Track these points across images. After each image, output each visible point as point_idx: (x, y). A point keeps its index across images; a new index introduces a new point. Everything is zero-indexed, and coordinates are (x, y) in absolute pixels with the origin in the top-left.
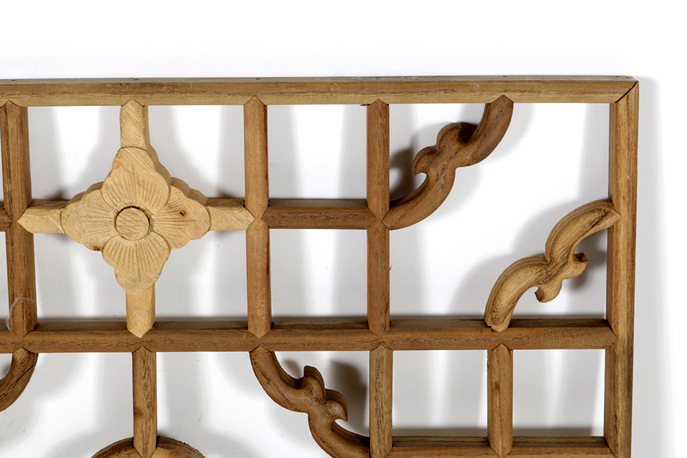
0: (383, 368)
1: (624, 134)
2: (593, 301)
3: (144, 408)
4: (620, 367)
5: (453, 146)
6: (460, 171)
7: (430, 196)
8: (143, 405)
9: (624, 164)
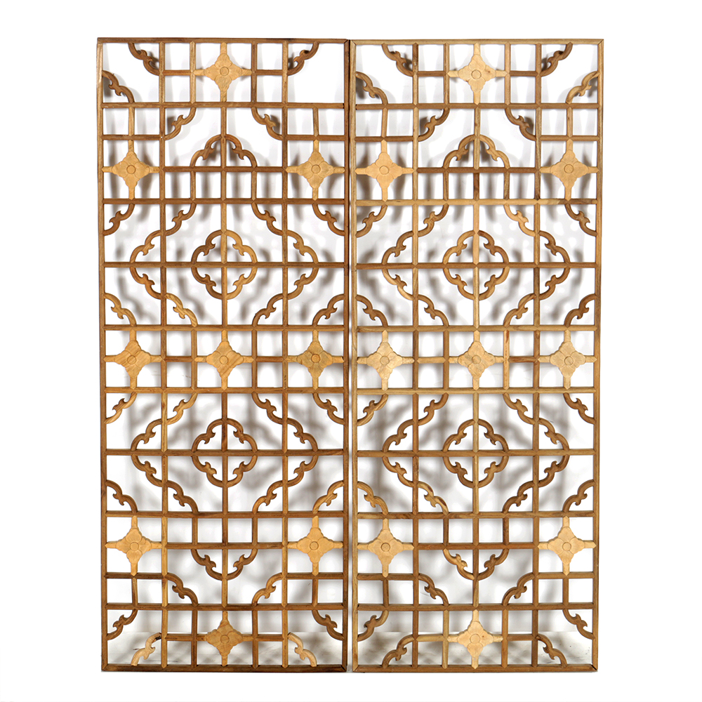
0: (539, 116)
1: (600, 52)
2: (594, 100)
3: (477, 125)
4: (601, 113)
5: (558, 55)
6: (559, 62)
7: (550, 70)
8: (477, 122)
9: (601, 60)
